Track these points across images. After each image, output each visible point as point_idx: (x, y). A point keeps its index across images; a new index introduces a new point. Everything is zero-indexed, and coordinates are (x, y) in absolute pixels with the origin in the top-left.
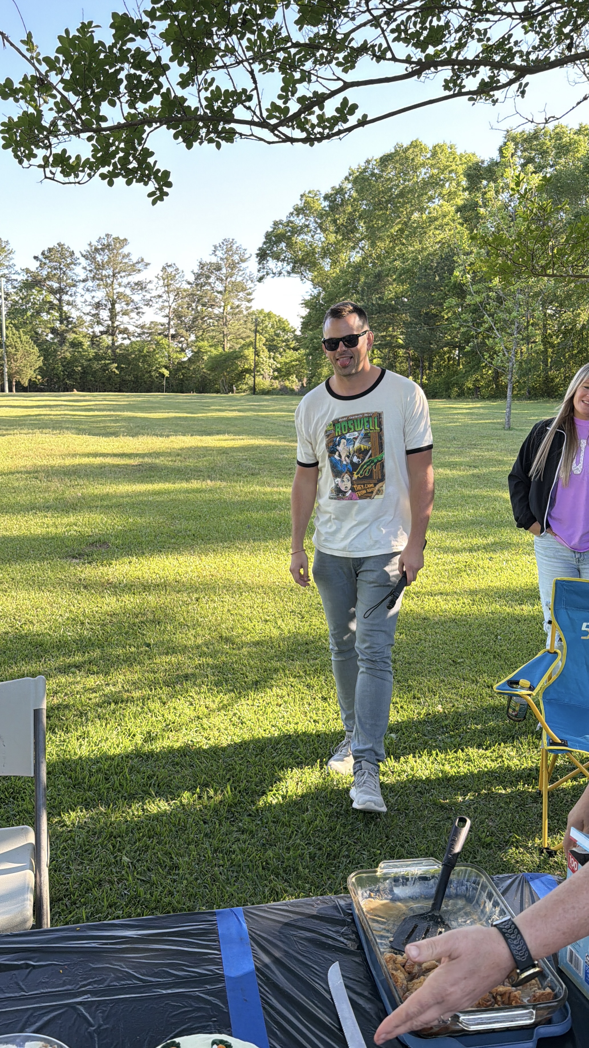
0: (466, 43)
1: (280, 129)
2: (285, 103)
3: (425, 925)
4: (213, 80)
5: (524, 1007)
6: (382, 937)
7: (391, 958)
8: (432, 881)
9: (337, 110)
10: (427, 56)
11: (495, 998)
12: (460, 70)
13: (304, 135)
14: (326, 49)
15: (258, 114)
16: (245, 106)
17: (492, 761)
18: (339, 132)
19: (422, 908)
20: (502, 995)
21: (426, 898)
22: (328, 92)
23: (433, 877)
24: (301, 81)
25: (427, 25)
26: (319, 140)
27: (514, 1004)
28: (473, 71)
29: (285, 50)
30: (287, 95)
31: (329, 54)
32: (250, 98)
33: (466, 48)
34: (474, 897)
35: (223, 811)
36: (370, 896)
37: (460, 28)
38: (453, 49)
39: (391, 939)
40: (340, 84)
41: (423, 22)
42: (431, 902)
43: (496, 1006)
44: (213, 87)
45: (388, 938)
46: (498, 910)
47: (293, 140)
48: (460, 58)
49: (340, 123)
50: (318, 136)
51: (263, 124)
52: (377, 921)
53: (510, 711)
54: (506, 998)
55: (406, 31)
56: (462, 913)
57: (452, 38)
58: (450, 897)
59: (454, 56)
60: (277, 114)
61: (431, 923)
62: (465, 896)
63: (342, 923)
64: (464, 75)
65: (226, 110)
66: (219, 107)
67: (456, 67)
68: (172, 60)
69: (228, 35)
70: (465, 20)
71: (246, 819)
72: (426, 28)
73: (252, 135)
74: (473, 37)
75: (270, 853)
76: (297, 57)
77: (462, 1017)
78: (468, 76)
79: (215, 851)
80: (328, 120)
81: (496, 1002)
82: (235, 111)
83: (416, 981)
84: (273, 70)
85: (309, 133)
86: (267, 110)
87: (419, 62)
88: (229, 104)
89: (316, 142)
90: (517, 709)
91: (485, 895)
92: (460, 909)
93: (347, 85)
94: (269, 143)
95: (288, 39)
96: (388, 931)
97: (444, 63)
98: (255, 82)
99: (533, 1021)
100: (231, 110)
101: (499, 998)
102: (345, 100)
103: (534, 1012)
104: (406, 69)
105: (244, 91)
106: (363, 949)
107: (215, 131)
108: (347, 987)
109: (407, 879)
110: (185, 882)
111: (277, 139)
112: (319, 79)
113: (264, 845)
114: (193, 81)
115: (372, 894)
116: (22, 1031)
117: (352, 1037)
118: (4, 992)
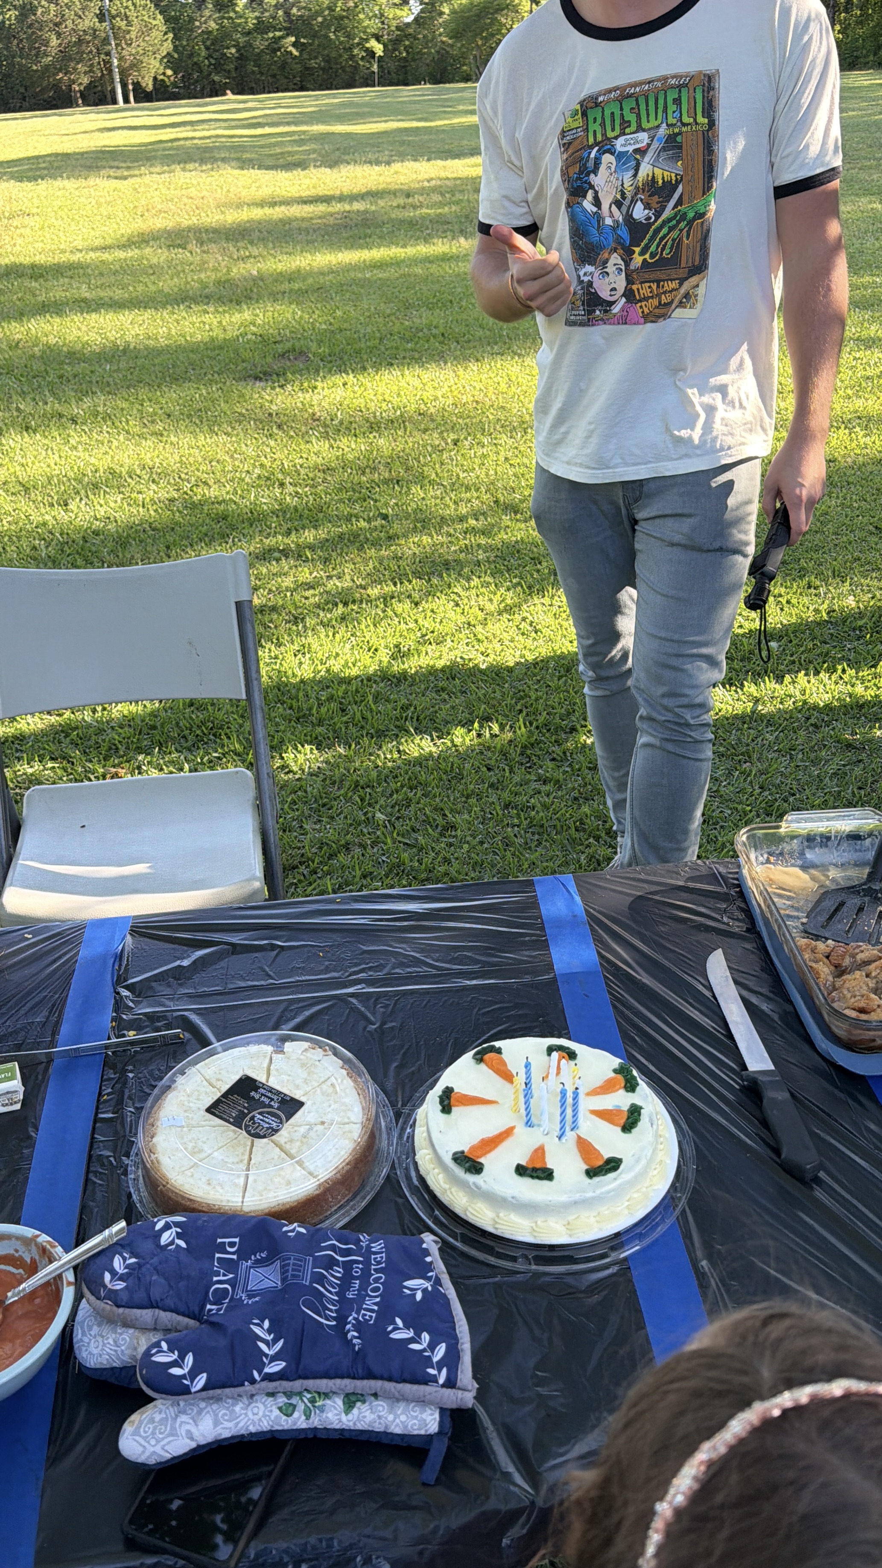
3: (857, 901)
6: (789, 917)
7: (806, 946)
8: (869, 841)
19: (850, 878)
21: (858, 865)
23: (870, 835)
35: (514, 754)
36: (768, 861)
39: (805, 920)
42: (867, 870)
45: (798, 918)
52: (783, 896)
61: (864, 898)
63: (724, 898)
71: (550, 764)
79: (507, 806)
83: (846, 977)
96: (799, 909)
106: (758, 933)
108: (736, 982)
109: (829, 839)
110: (466, 846)
113: (576, 799)
115: (772, 859)
116: (276, 1027)
117: (748, 1048)
118: (245, 980)
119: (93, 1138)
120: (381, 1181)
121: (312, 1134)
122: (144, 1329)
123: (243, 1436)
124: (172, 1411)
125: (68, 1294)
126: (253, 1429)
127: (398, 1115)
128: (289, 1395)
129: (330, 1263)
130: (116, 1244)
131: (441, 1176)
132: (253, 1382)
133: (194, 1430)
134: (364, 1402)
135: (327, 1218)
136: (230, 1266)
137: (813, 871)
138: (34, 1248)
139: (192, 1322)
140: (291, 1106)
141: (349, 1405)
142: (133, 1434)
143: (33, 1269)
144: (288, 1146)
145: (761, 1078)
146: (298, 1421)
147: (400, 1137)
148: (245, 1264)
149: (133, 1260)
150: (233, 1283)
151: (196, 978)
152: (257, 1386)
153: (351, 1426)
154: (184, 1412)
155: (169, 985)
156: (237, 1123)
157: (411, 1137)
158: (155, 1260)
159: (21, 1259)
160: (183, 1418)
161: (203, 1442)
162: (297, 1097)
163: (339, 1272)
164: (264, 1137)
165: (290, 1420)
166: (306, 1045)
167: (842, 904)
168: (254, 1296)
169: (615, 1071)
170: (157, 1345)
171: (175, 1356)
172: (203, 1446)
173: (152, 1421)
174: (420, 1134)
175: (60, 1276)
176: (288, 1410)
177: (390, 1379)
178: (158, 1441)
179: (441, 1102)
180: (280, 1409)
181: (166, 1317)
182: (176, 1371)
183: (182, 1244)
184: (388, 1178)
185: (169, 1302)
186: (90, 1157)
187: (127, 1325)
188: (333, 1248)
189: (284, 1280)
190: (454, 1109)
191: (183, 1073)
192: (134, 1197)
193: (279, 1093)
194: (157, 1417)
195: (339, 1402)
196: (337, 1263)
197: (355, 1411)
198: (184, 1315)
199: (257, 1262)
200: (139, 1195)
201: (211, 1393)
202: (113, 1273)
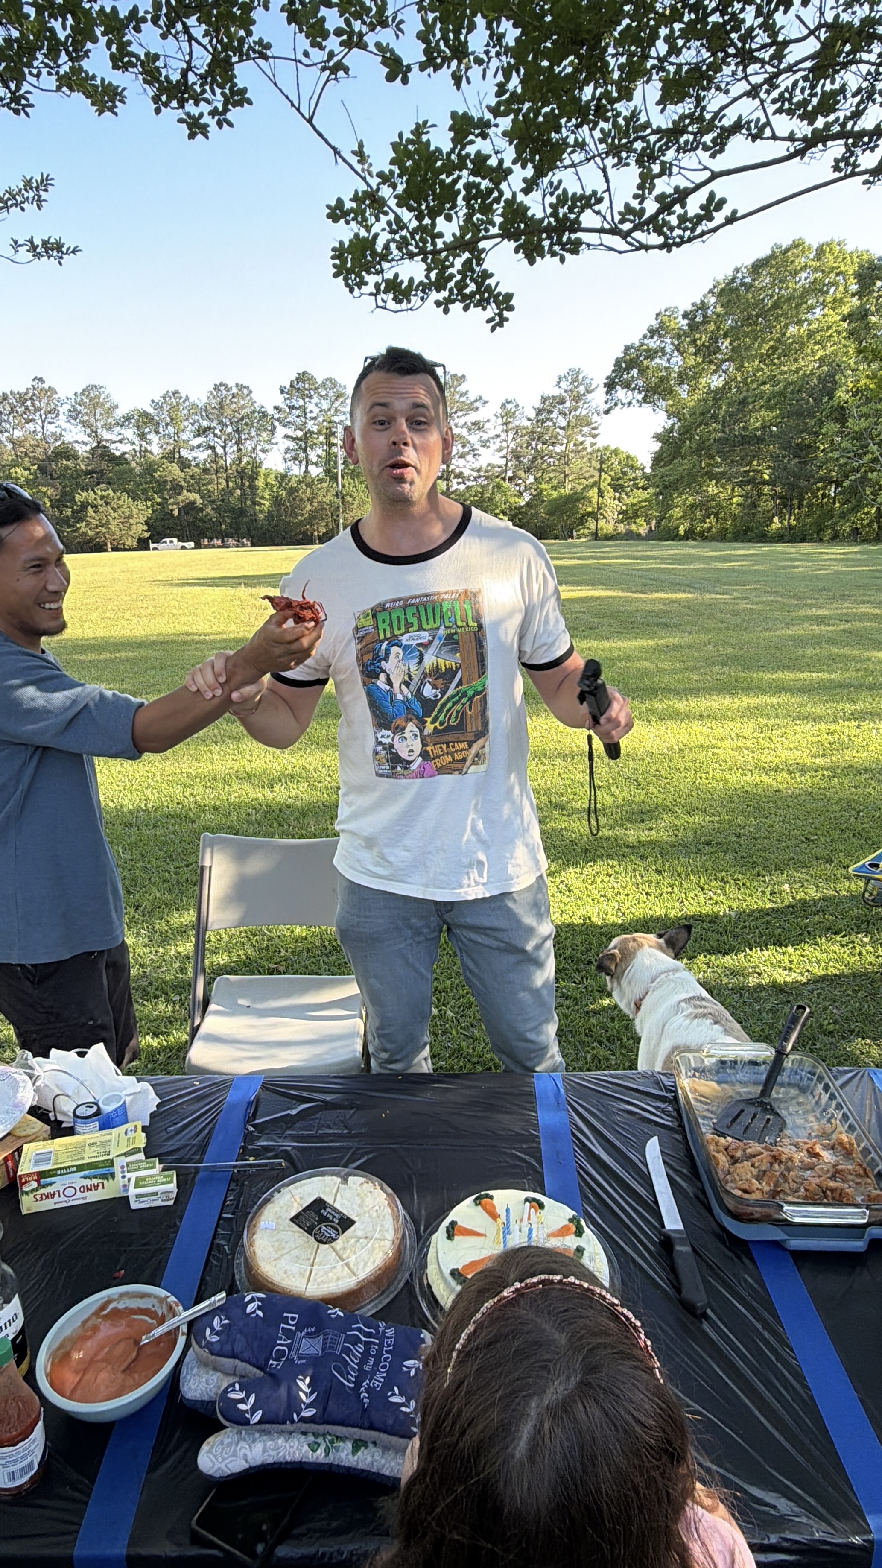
0: (865, 108)
1: (633, 235)
2: (641, 203)
3: (752, 1110)
4: (560, 182)
5: (856, 1206)
6: (704, 1118)
7: (713, 1140)
8: (763, 1067)
9: (702, 207)
10: (814, 132)
11: (824, 1192)
12: (855, 145)
13: (661, 240)
14: (692, 133)
15: (609, 218)
16: (594, 211)
17: (842, 946)
18: (703, 234)
19: (749, 1093)
20: (833, 1190)
21: (756, 1083)
22: (692, 186)
23: (764, 1063)
24: (660, 175)
25: (818, 90)
26: (678, 245)
27: (845, 1200)
28: (872, 145)
29: (643, 139)
30: (644, 194)
31: (695, 140)
32: (600, 200)
33: (864, 117)
34: (808, 1087)
36: (694, 1076)
37: (859, 91)
38: (847, 119)
39: (715, 1121)
40: (707, 174)
41: (813, 87)
42: (760, 1088)
43: (825, 1201)
44: (560, 191)
45: (711, 1119)
46: (834, 1103)
47: (647, 248)
48: (856, 128)
49: (704, 222)
50: (678, 240)
51: (614, 231)
52: (701, 1101)
53: (867, 895)
54: (837, 1195)
55: (790, 100)
56: (794, 1102)
57: (847, 105)
58: (782, 1085)
59: (849, 127)
60: (631, 217)
61: (759, 1109)
62: (798, 1086)
63: (663, 1099)
64: (858, 151)
65: (572, 216)
66: (565, 215)
67: (850, 141)
68: (514, 162)
69: (578, 126)
70: (866, 80)
72: (815, 95)
73: (601, 244)
74: (874, 101)
75: (593, 1021)
76: (658, 145)
77: (786, 1208)
78: (864, 151)
80: (690, 220)
81: (826, 1197)
82: (583, 217)
83: (738, 1165)
84: (628, 165)
85: (667, 238)
86: (620, 213)
87: (804, 139)
88: (576, 210)
89: (674, 248)
90: (875, 893)
91: (820, 1087)
92: (793, 1098)
93: (715, 176)
94: (620, 252)
95: (647, 124)
96: (711, 1112)
97: (835, 137)
98: (607, 181)
99: (865, 1221)
100: (578, 217)
101: (829, 1193)
102: (712, 195)
103: (868, 1212)
104: (788, 150)
105: (595, 193)
106: (684, 1128)
107: (559, 242)
108: (664, 1162)
109: (735, 1062)
111: (629, 248)
112: (682, 171)
114: (538, 185)
115: (697, 1074)
116: (346, 1166)
117: (667, 1211)
118: (329, 1127)
119: (216, 1231)
120: (402, 1285)
121: (358, 1245)
122: (227, 1374)
123: (281, 1463)
124: (236, 1437)
125: (181, 1341)
126: (288, 1459)
127: (419, 1237)
128: (316, 1435)
129: (356, 1341)
130: (218, 1308)
131: (442, 1286)
132: (293, 1422)
133: (249, 1454)
134: (366, 1447)
135: (362, 1307)
136: (289, 1334)
137: (724, 1086)
138: (164, 1306)
139: (259, 1373)
140: (346, 1223)
141: (356, 1449)
142: (208, 1452)
143: (162, 1321)
144: (341, 1252)
145: (672, 1235)
146: (319, 1456)
147: (419, 1254)
148: (300, 1335)
149: (227, 1322)
150: (289, 1346)
151: (298, 1125)
152: (295, 1425)
153: (354, 1464)
154: (244, 1440)
155: (281, 1127)
156: (309, 1231)
157: (426, 1255)
158: (241, 1324)
159: (155, 1312)
160: (242, 1444)
161: (253, 1465)
162: (352, 1217)
163: (361, 1348)
164: (326, 1243)
165: (315, 1455)
166: (362, 1180)
167: (742, 1111)
168: (302, 1358)
169: (571, 1220)
170: (233, 1385)
171: (242, 1395)
172: (255, 1467)
173: (222, 1443)
174: (432, 1251)
175: (178, 1327)
176: (314, 1447)
177: (385, 1432)
178: (224, 1459)
179: (448, 1231)
180: (309, 1445)
181: (242, 1366)
182: (242, 1406)
183: (260, 1313)
184: (407, 1282)
185: (246, 1355)
186: (212, 1244)
187: (215, 1369)
188: (359, 1329)
189: (323, 1350)
190: (456, 1237)
191: (279, 1192)
192: (237, 1277)
193: (339, 1212)
194: (226, 1441)
195: (349, 1445)
196: (361, 1341)
197: (359, 1453)
198: (254, 1366)
199: (308, 1333)
200: (240, 1276)
201: (264, 1426)
202: (212, 1329)
